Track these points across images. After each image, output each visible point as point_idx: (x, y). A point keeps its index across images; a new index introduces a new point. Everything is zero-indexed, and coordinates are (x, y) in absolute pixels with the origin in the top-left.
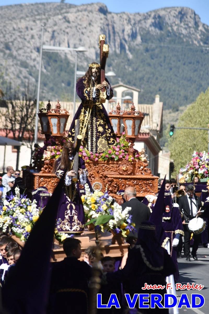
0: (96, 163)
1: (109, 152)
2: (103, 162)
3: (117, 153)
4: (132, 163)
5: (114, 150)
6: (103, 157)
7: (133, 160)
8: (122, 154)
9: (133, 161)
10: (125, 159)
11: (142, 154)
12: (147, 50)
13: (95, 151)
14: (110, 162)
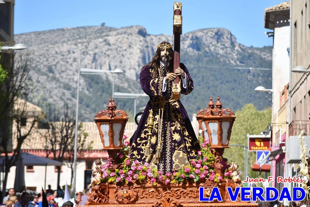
0: (167, 187)
1: (185, 171)
2: (177, 185)
3: (197, 171)
4: (220, 184)
5: (194, 166)
6: (177, 178)
7: (220, 180)
8: (205, 172)
9: (221, 182)
10: (209, 180)
11: (233, 172)
13: (169, 169)
14: (187, 185)
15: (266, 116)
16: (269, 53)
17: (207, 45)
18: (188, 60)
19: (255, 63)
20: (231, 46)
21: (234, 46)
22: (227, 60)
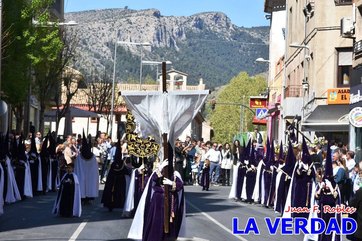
12: (190, 45)
15: (256, 81)
16: (256, 32)
17: (207, 25)
18: (192, 36)
19: (245, 40)
20: (226, 26)
21: (229, 27)
22: (223, 37)
